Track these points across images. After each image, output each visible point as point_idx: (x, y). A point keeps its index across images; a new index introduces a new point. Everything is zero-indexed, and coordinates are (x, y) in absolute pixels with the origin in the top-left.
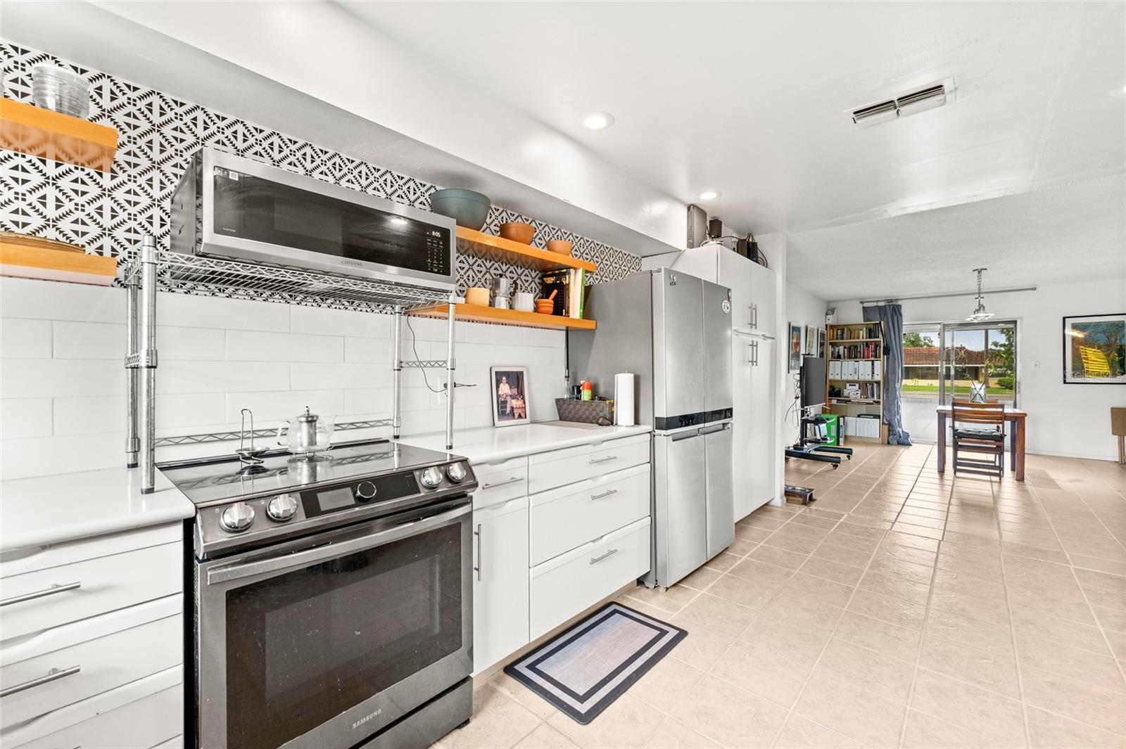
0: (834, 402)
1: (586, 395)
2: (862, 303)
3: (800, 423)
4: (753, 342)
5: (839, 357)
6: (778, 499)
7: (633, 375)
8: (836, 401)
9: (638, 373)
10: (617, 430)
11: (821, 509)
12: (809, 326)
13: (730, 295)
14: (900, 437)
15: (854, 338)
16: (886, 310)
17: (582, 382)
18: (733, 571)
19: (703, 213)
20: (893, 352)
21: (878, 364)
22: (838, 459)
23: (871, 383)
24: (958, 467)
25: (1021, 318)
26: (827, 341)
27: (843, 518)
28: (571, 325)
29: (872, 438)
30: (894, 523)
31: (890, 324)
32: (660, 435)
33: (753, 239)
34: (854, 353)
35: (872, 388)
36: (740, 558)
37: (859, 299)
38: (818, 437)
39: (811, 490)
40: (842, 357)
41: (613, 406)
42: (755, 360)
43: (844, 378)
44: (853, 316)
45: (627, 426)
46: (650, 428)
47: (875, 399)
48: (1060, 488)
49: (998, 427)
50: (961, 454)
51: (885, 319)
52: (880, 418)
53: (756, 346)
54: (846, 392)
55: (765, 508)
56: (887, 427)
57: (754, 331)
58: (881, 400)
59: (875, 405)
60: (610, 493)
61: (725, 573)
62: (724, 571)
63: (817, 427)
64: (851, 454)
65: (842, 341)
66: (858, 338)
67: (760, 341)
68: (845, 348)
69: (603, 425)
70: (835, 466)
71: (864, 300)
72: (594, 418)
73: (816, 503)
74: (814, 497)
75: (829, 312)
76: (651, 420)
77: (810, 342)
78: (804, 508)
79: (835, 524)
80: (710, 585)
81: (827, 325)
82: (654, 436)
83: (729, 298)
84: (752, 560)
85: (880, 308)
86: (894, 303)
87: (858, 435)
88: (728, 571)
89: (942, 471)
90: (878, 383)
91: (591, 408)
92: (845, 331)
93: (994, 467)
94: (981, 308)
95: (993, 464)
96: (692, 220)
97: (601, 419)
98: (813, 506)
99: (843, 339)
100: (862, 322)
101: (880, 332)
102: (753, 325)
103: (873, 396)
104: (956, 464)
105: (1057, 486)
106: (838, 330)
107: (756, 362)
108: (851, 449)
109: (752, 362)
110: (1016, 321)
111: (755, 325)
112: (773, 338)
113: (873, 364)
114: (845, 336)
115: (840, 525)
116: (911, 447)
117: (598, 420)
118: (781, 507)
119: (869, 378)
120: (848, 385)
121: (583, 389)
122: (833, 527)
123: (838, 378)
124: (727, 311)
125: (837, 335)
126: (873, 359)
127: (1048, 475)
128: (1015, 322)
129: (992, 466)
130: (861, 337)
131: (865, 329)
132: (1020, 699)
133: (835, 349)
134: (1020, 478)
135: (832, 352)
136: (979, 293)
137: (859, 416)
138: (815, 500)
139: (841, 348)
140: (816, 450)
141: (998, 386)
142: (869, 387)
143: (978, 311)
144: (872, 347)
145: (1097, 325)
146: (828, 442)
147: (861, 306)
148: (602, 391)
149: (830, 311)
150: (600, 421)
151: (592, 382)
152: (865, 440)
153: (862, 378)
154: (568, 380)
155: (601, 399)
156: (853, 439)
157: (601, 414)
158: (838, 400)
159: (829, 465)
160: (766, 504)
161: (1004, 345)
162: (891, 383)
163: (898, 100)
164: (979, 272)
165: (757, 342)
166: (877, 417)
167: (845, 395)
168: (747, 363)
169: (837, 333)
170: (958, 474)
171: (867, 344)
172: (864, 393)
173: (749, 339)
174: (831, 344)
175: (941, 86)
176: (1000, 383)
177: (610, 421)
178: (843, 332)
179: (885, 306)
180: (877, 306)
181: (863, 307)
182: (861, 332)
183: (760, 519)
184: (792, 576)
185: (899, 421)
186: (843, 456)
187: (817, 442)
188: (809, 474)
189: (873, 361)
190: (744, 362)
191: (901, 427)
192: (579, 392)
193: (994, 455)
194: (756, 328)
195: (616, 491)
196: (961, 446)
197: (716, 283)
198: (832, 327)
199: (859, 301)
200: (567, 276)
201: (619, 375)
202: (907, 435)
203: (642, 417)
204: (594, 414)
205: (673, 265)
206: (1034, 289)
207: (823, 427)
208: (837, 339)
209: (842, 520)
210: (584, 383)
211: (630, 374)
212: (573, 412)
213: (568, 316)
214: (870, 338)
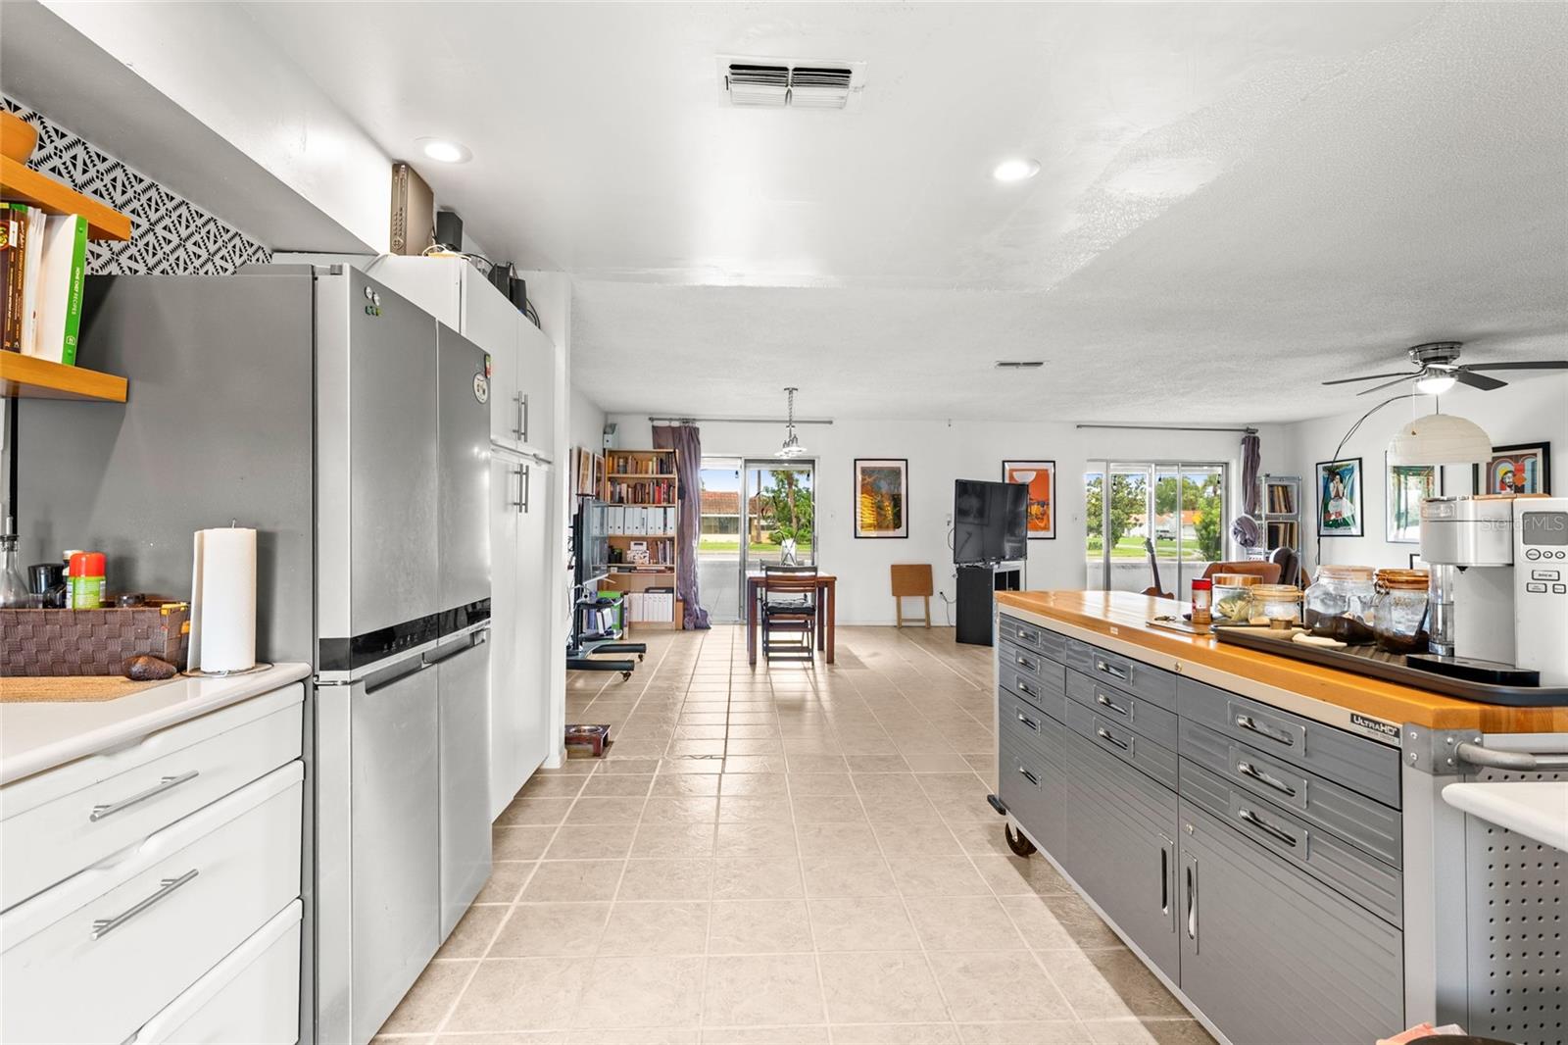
0: (614, 571)
1: (84, 592)
2: (651, 419)
3: (572, 610)
4: (521, 466)
5: (621, 500)
6: (554, 757)
7: (253, 532)
8: (616, 569)
9: (267, 527)
10: (197, 692)
11: (623, 758)
12: (583, 449)
13: (488, 366)
14: (698, 618)
15: (641, 473)
16: (680, 434)
17: (69, 554)
18: (497, 950)
19: (426, 192)
20: (689, 497)
21: (671, 512)
22: (630, 664)
23: (663, 540)
24: (771, 654)
25: (819, 458)
26: (605, 475)
27: (658, 768)
28: (25, 377)
29: (663, 623)
30: (724, 759)
31: (687, 454)
32: (334, 684)
33: (514, 273)
34: (640, 496)
35: (665, 548)
36: (507, 908)
37: (650, 414)
38: (601, 631)
39: (606, 727)
40: (625, 501)
41: (188, 618)
42: (524, 502)
43: (628, 533)
44: (639, 439)
45: (231, 673)
46: (303, 668)
47: (668, 565)
48: (867, 668)
49: (806, 596)
50: (774, 636)
51: (680, 447)
52: (673, 592)
53: (527, 474)
54: (630, 555)
55: (535, 781)
56: (681, 604)
57: (522, 447)
58: (675, 566)
59: (668, 573)
60: (171, 886)
61: (480, 960)
62: (477, 955)
63: (599, 614)
64: (644, 652)
65: (625, 476)
66: (647, 472)
67: (532, 465)
68: (628, 486)
69: (148, 679)
70: (627, 676)
71: (654, 417)
72: (115, 659)
73: (613, 747)
74: (609, 739)
75: (608, 430)
76: (306, 647)
77: (583, 475)
78: (598, 763)
79: (650, 782)
80: (453, 1008)
81: (604, 450)
82: (316, 687)
83: (486, 373)
84: (530, 904)
85: (673, 429)
86: (690, 425)
87: (645, 620)
88: (486, 952)
89: (753, 663)
90: (671, 540)
91: (103, 632)
92: (630, 461)
93: (802, 649)
94: (793, 440)
95: (800, 645)
96: (403, 194)
97: (142, 660)
98: (610, 757)
99: (626, 472)
100: (652, 449)
101: (674, 465)
102: (521, 433)
103: (665, 560)
104: (767, 650)
105: (862, 665)
106: (619, 458)
107: (526, 504)
108: (644, 645)
109: (520, 504)
110: (814, 461)
111: (525, 434)
112: (549, 463)
113: (665, 513)
114: (629, 468)
115: (657, 783)
116: (710, 631)
117: (130, 665)
118: (561, 770)
119: (660, 533)
120: (632, 543)
121: (75, 573)
122: (648, 788)
123: (619, 533)
124: (483, 398)
125: (618, 466)
126: (665, 504)
127: (849, 651)
128: (812, 462)
129: (799, 647)
130: (650, 471)
131: (655, 459)
132: (950, 1019)
133: (614, 487)
134: (830, 661)
135: (612, 493)
136: (790, 420)
137: (647, 591)
138: (612, 742)
139: (624, 486)
140: (594, 652)
141: (769, 541)
142: (661, 546)
143: (786, 444)
144: (664, 486)
145: (880, 470)
146: (615, 637)
147: (650, 424)
148: (145, 577)
149: (609, 428)
150: (136, 668)
151: (110, 551)
152: (655, 627)
153: (651, 533)
154: (11, 549)
155: (143, 600)
156: (639, 627)
157: (144, 646)
158: (619, 568)
159: (617, 675)
160: (538, 771)
161: (773, 491)
162: (687, 540)
163: (795, 69)
164: (791, 392)
165: (527, 467)
166: (670, 590)
167: (628, 559)
168: (510, 507)
169: (618, 462)
170: (772, 664)
171: (658, 482)
172: (653, 557)
173: (514, 461)
174: (610, 479)
175: (849, 72)
176: (771, 538)
177: (178, 663)
178: (626, 462)
179: (680, 427)
180: (670, 427)
181: (653, 427)
182: (651, 463)
183: (529, 806)
184: (609, 914)
185: (696, 595)
186: (634, 656)
187: (597, 637)
188: (590, 696)
189: (665, 508)
190: (506, 504)
191: (697, 603)
192: (57, 580)
193: (801, 633)
194: (526, 441)
195: (194, 874)
196: (772, 624)
197: (458, 331)
198: (612, 453)
199: (647, 418)
200: (13, 226)
201: (206, 532)
202: (705, 614)
203: (279, 641)
204: (115, 646)
205: (369, 269)
206: (831, 422)
207: (608, 614)
208: (618, 472)
209: (657, 772)
210: (74, 557)
211: (244, 531)
212: (31, 647)
213: (18, 350)
214: (661, 473)
